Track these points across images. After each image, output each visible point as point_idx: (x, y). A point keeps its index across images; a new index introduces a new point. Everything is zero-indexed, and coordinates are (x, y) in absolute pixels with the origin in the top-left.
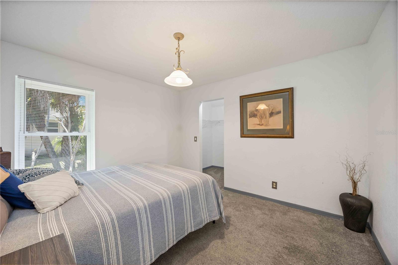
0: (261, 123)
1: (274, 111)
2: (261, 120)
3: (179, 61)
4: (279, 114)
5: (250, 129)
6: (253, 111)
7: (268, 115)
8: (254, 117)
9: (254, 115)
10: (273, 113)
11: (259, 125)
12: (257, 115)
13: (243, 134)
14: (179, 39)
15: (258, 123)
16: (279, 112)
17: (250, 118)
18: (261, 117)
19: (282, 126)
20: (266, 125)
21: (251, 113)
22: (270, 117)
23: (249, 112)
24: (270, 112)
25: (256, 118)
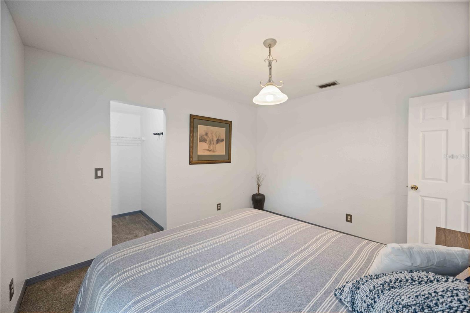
0: (210, 149)
1: (219, 138)
2: (210, 146)
3: (270, 74)
4: (223, 142)
5: (200, 154)
6: (203, 136)
7: (215, 142)
8: (204, 142)
9: (203, 140)
10: (219, 140)
11: (208, 150)
12: (206, 140)
13: (193, 161)
14: (270, 46)
15: (208, 149)
16: (223, 140)
17: (200, 143)
18: (210, 143)
19: (225, 153)
20: (214, 151)
21: (201, 137)
22: (216, 144)
23: (199, 135)
24: (217, 139)
25: (205, 143)
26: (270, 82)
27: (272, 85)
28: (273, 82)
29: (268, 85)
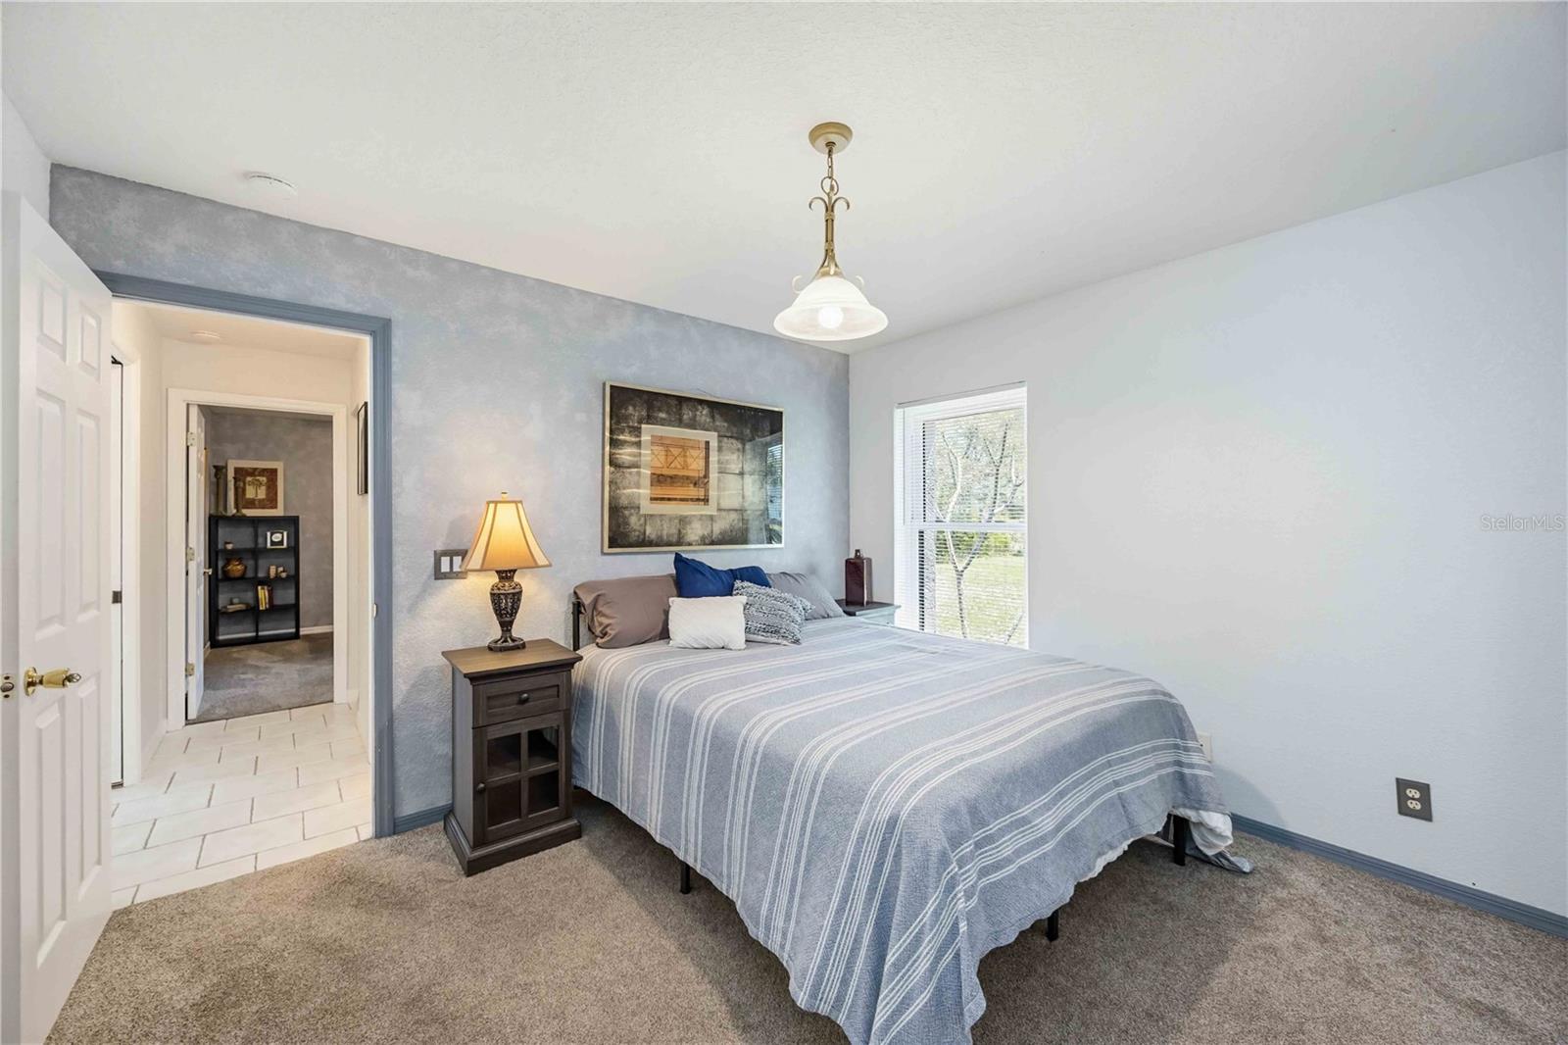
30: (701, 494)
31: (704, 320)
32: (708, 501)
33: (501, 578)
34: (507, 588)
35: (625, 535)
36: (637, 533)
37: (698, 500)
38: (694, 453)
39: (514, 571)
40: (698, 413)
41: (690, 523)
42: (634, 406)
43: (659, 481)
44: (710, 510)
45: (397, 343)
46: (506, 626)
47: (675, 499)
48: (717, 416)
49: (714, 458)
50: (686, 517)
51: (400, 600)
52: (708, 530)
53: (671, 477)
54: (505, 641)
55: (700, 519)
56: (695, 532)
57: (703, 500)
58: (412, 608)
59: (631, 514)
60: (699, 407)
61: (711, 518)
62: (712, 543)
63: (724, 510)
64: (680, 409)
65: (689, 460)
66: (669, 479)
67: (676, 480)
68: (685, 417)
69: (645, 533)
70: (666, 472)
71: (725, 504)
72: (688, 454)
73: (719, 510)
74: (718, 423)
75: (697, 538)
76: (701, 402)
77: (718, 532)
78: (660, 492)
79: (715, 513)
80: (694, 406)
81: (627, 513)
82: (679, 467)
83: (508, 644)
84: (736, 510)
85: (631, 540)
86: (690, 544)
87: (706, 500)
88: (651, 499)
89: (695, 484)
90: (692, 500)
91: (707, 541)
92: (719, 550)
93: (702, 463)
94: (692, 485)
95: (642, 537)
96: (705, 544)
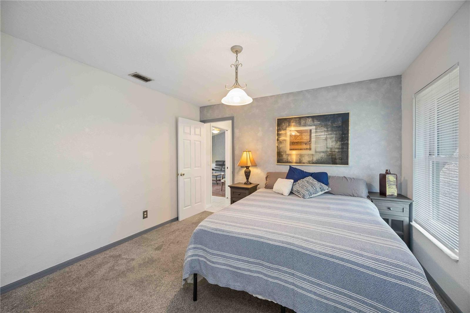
14: (237, 52)
26: (237, 84)
27: (238, 87)
28: (239, 85)
29: (235, 87)
30: (308, 147)
31: (311, 89)
32: (311, 149)
33: (247, 168)
34: (248, 171)
35: (282, 160)
36: (286, 159)
37: (307, 149)
38: (306, 134)
39: (249, 167)
40: (307, 121)
41: (304, 156)
42: (284, 123)
43: (292, 144)
44: (312, 152)
45: (235, 121)
46: (247, 179)
47: (298, 149)
48: (315, 121)
49: (313, 135)
50: (302, 154)
51: (236, 171)
52: (312, 159)
53: (296, 142)
54: (248, 182)
55: (308, 155)
56: (306, 159)
57: (309, 149)
58: (238, 173)
59: (284, 154)
60: (308, 119)
61: (313, 155)
62: (313, 163)
63: (318, 152)
64: (300, 121)
65: (303, 137)
66: (296, 143)
67: (298, 143)
68: (302, 123)
69: (288, 159)
70: (295, 141)
71: (318, 150)
72: (303, 134)
73: (316, 152)
74: (315, 123)
75: (306, 161)
76: (308, 117)
77: (315, 160)
78: (293, 147)
79: (314, 153)
80: (306, 119)
81: (282, 153)
82: (300, 139)
83: (247, 183)
84: (323, 152)
85: (284, 161)
86: (304, 163)
87: (310, 149)
88: (290, 149)
89: (306, 144)
90: (304, 149)
91: (311, 163)
92: (316, 166)
93: (308, 137)
94: (304, 145)
95: (287, 160)
96: (310, 163)
